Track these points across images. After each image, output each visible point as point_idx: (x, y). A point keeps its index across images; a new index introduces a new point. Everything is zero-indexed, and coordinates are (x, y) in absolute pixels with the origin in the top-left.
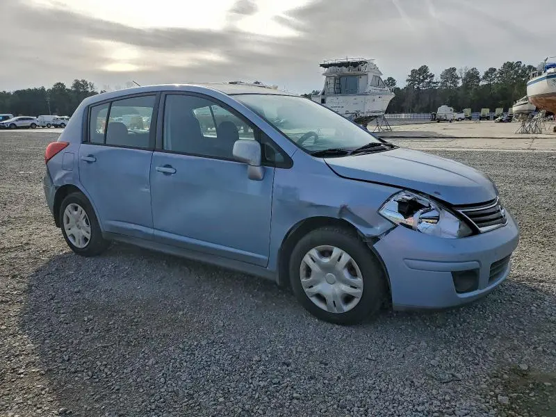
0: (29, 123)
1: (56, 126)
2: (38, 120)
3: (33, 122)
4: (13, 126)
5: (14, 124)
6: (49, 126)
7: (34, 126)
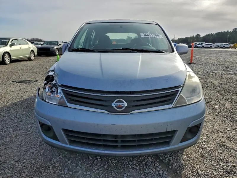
0: (209, 46)
1: (221, 48)
2: (213, 45)
3: (211, 45)
4: (203, 47)
5: (203, 46)
6: (218, 47)
7: (211, 47)
